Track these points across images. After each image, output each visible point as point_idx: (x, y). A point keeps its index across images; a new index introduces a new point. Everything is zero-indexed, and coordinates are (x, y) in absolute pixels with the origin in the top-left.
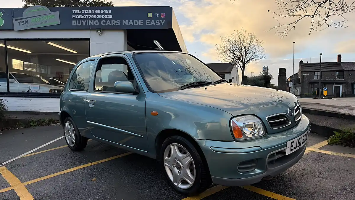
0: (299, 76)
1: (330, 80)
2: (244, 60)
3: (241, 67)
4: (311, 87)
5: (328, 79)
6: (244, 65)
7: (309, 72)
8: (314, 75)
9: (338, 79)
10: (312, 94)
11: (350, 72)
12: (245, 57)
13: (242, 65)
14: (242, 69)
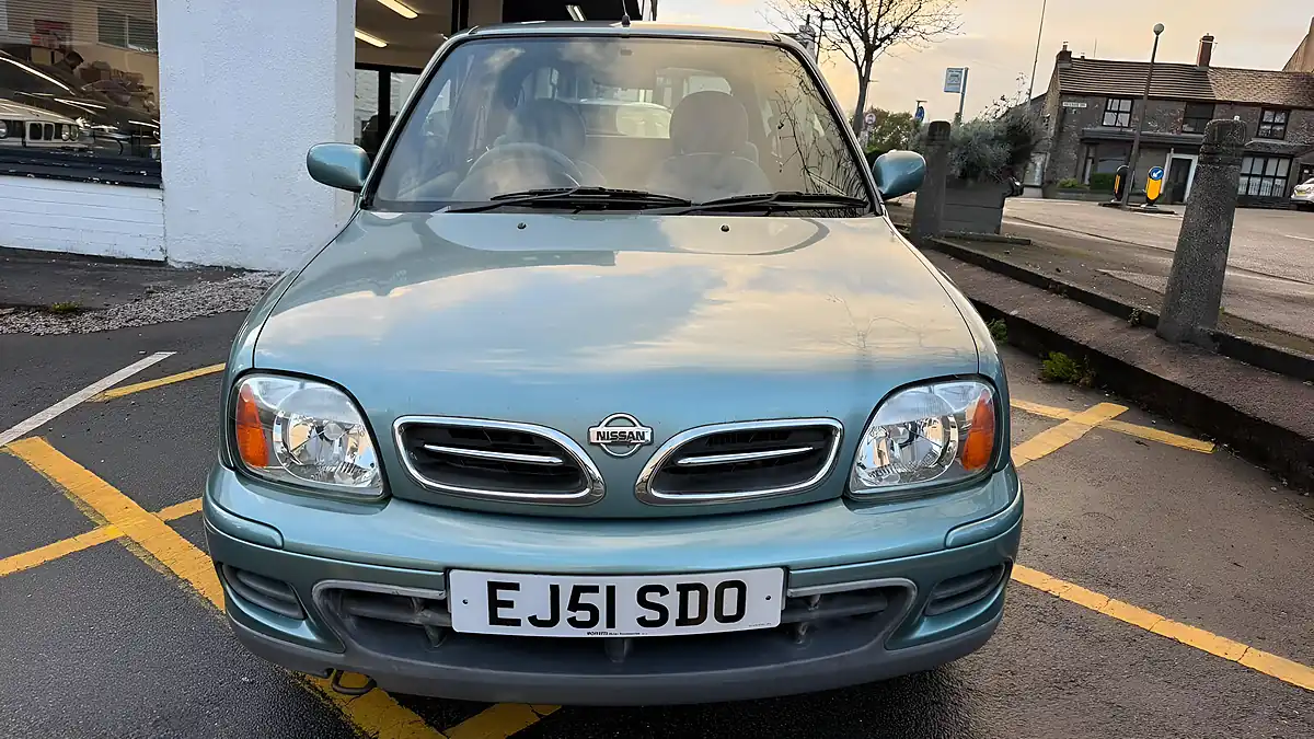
0: (1049, 110)
1: (1158, 132)
2: (871, 32)
3: (856, 62)
4: (1088, 158)
5: (1155, 130)
6: (870, 50)
7: (1089, 99)
8: (1106, 110)
9: (1188, 133)
10: (1087, 182)
11: (1237, 107)
12: (879, 17)
13: (861, 53)
14: (860, 69)
